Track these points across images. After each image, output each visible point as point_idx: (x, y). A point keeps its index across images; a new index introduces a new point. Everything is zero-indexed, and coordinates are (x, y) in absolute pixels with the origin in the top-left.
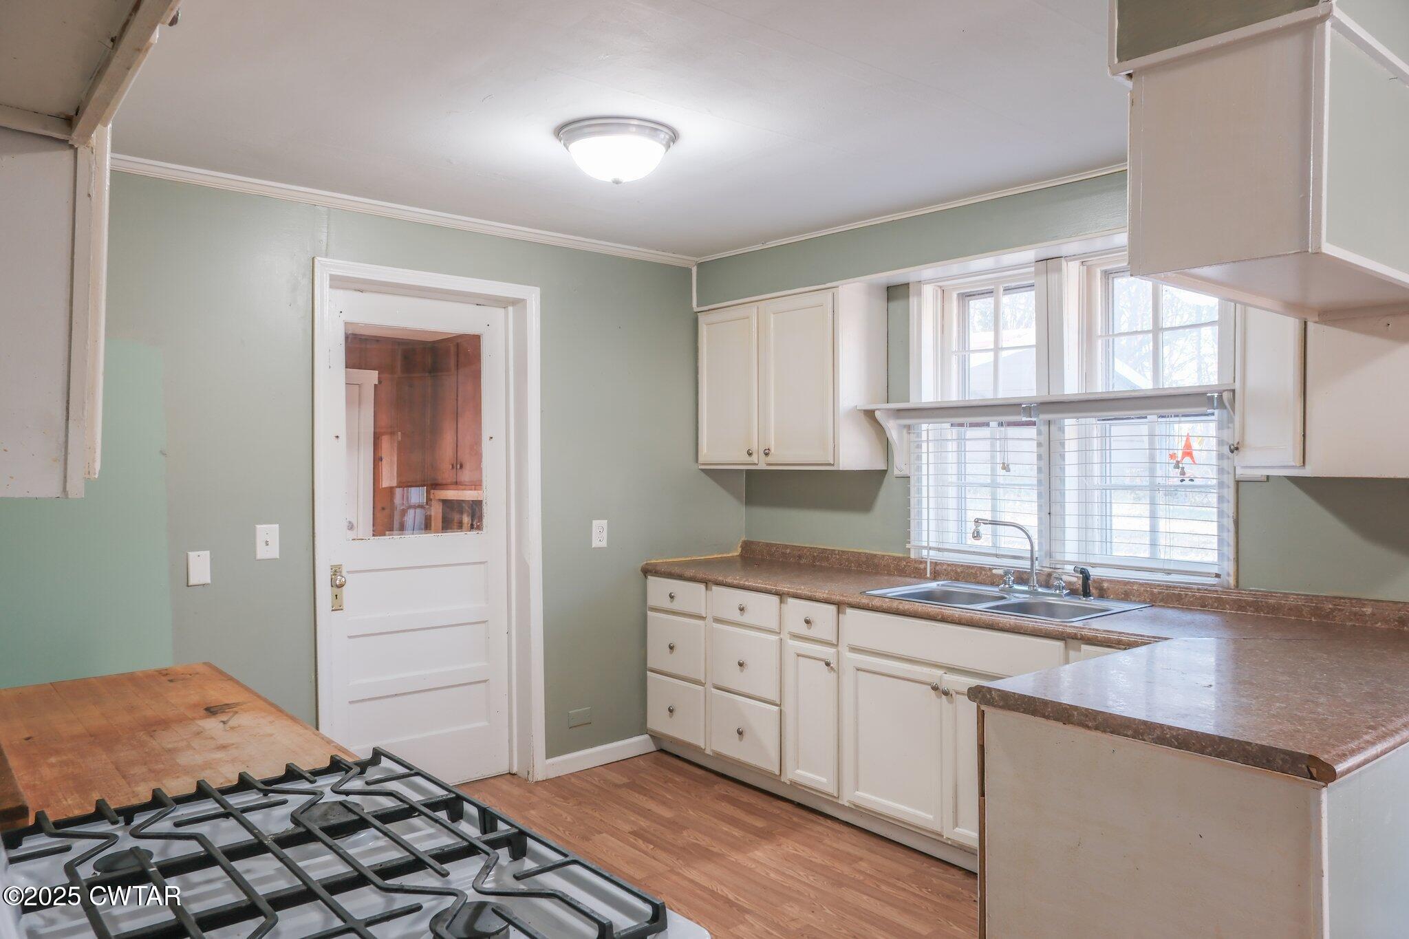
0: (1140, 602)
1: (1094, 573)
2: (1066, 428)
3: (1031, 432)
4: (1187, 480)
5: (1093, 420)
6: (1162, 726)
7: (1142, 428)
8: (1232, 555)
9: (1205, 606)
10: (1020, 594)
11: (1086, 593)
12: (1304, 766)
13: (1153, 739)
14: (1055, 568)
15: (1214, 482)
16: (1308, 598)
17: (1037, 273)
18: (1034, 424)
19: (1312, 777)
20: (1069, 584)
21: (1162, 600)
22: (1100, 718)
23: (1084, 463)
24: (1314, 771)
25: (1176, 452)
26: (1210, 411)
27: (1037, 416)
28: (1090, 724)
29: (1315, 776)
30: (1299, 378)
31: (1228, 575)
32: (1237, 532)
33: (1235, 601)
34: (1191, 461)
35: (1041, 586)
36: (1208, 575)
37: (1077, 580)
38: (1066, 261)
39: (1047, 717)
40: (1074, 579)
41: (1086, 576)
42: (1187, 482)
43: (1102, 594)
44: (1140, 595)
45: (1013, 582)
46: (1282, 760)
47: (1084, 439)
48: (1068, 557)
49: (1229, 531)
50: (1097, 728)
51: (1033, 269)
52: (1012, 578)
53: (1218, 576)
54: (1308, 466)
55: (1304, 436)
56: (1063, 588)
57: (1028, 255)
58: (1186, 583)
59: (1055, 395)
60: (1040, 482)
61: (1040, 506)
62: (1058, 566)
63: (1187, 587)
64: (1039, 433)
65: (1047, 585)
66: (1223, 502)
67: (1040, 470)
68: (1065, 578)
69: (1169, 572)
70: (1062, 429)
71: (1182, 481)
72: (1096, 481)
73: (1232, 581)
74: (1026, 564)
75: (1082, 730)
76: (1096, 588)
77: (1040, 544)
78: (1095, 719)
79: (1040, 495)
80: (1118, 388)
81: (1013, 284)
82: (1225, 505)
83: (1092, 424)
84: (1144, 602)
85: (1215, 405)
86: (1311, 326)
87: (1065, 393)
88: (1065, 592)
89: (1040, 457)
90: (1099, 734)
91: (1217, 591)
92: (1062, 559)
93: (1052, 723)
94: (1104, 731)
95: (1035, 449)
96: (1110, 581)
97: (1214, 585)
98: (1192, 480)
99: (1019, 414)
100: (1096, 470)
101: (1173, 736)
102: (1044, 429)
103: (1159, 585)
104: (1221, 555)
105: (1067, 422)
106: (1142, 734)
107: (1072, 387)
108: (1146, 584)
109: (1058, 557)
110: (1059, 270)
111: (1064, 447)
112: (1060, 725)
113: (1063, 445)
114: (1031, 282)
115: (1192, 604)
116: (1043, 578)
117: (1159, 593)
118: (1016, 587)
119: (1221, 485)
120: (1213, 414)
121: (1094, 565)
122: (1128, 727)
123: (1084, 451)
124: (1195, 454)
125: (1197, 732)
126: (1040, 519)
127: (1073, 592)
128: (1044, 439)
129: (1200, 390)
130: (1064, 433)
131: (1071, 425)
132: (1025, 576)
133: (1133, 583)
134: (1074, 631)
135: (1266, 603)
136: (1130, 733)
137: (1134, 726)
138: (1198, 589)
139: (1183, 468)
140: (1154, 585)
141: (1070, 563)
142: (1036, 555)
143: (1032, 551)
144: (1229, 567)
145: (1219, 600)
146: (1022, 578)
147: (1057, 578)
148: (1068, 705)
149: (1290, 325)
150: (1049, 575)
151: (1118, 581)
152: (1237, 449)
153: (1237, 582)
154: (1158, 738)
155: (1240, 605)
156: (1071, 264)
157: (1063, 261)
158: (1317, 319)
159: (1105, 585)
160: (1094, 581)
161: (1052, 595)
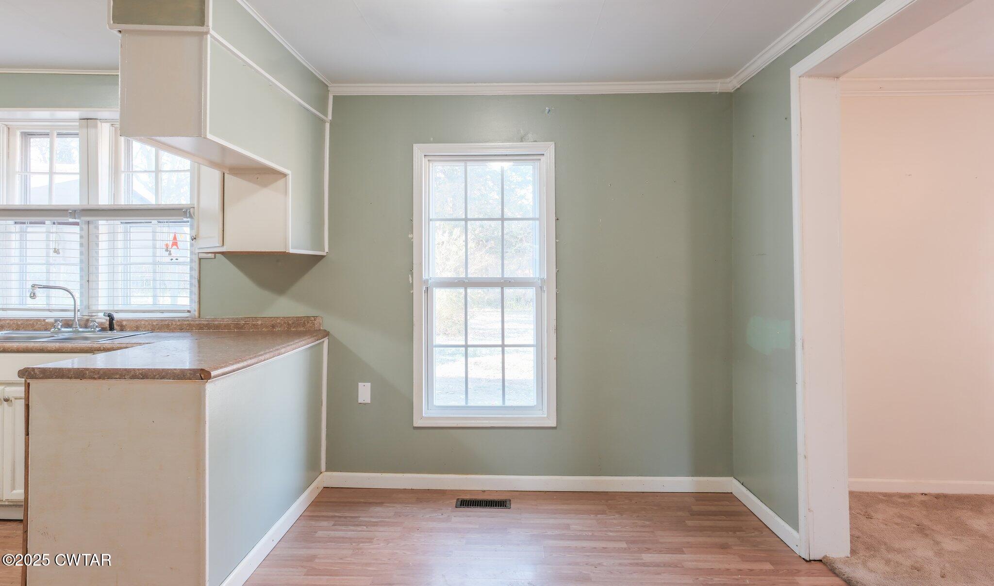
0: (145, 331)
1: (117, 316)
2: (100, 226)
3: (76, 229)
4: (174, 259)
5: (118, 222)
6: (134, 370)
7: (148, 228)
8: (197, 300)
9: (182, 330)
10: (66, 332)
11: (111, 328)
12: (199, 374)
13: (130, 377)
14: (92, 316)
15: (189, 260)
16: (234, 320)
17: (81, 127)
18: (77, 224)
19: (202, 379)
20: (101, 324)
21: (158, 329)
22: (101, 372)
23: (112, 249)
24: (202, 376)
25: (168, 242)
26: (185, 219)
27: (79, 218)
28: (96, 377)
29: (203, 378)
30: (221, 201)
31: (195, 311)
32: (199, 287)
33: (198, 325)
34: (176, 248)
35: (81, 327)
36: (183, 311)
37: (105, 320)
38: (101, 122)
39: (71, 378)
40: (104, 321)
41: (111, 319)
42: (174, 260)
43: (122, 328)
44: (145, 327)
45: (62, 326)
46: (190, 374)
47: (113, 233)
48: (100, 308)
49: (195, 286)
50: (99, 378)
51: (78, 124)
52: (61, 324)
53: (189, 311)
54: (225, 247)
55: (223, 230)
56: (97, 327)
57: (75, 114)
58: (172, 318)
59: (92, 204)
60: (81, 261)
61: (81, 277)
62: (94, 314)
63: (172, 320)
64: (82, 229)
65: (86, 326)
66: (192, 270)
67: (81, 253)
68: (97, 320)
69: (162, 312)
70: (97, 228)
71: (172, 259)
72: (120, 260)
73: (197, 314)
74: (70, 315)
75: (91, 381)
76: (119, 326)
77: (81, 301)
78: (98, 373)
79: (81, 270)
80: (135, 202)
81: (65, 132)
82: (193, 272)
83: (117, 224)
84: (148, 330)
85: (188, 216)
86: (226, 174)
87: (100, 204)
88: (97, 329)
89: (81, 245)
90: (101, 381)
91: (188, 320)
92: (96, 309)
93: (74, 381)
94: (104, 379)
95: (79, 240)
96: (128, 320)
97: (187, 317)
98: (177, 259)
99: (66, 216)
100: (120, 252)
101: (140, 374)
102: (85, 227)
103: (157, 320)
104: (191, 300)
105: (100, 222)
106: (124, 376)
107: (104, 200)
108: (149, 320)
109: (94, 308)
110: (96, 127)
111: (98, 238)
112: (78, 381)
113: (97, 237)
114: (78, 132)
115: (175, 329)
116: (82, 323)
117: (157, 324)
118: (63, 329)
119: (192, 261)
120: (188, 222)
121: (117, 311)
122: (117, 374)
123: (112, 241)
124: (179, 243)
125: (151, 369)
126: (81, 285)
127: (103, 329)
128: (85, 233)
129: (178, 207)
130: (98, 229)
131: (103, 225)
132: (70, 323)
133: (142, 320)
134: (99, 345)
135: (213, 324)
136: (118, 376)
137: (120, 373)
138: (179, 320)
139: (170, 251)
140: (154, 320)
141: (101, 311)
142: (78, 307)
143: (75, 305)
144: (195, 306)
145: (189, 325)
146: (68, 324)
147: (92, 321)
148: (83, 368)
149: (216, 174)
150: (88, 320)
151: (132, 320)
152: (195, 239)
153: (199, 314)
154: (133, 376)
155: (200, 327)
156: (104, 125)
157: (98, 122)
158: (228, 172)
159: (124, 323)
160: (117, 321)
161: (89, 332)
